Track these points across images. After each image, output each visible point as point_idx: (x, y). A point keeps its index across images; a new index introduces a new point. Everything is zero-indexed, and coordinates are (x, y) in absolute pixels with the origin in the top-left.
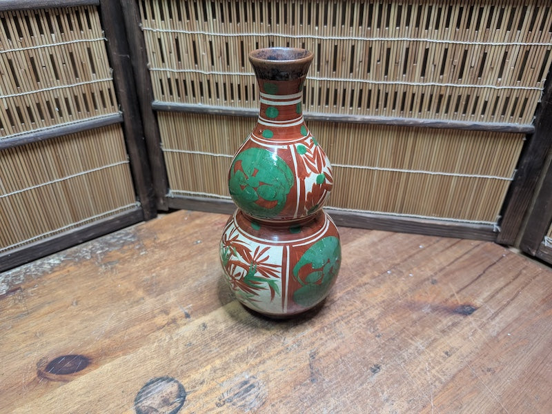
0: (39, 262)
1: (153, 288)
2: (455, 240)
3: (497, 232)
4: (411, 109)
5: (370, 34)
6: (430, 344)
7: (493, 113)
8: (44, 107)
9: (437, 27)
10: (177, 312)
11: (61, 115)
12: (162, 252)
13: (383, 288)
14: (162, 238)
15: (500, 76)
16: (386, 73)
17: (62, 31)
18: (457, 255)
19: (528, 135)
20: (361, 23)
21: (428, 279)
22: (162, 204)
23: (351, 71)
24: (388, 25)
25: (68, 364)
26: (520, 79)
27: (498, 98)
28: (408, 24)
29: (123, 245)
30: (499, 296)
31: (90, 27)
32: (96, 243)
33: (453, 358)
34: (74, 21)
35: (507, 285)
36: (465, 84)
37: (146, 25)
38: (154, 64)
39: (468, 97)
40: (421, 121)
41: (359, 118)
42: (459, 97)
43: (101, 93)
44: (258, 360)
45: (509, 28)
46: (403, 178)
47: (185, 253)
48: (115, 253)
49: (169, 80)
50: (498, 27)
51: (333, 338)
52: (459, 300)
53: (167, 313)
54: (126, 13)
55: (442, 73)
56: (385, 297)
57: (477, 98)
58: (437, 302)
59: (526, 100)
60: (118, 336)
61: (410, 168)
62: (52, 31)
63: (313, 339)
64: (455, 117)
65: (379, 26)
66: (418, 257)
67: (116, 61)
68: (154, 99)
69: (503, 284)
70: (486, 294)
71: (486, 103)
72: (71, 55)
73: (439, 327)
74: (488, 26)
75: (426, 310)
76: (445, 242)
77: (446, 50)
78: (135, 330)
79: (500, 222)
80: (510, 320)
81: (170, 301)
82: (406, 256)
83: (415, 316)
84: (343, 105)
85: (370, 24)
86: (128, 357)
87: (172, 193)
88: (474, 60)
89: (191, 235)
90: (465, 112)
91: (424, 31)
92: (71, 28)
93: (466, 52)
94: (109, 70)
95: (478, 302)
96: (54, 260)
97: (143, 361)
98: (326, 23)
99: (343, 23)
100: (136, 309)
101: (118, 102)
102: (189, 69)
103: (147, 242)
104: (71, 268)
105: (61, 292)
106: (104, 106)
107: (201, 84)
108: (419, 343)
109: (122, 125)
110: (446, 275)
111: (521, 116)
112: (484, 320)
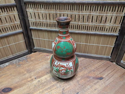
0: (3, 64)
1: (29, 71)
2: (100, 60)
3: (110, 59)
4: (89, 30)
5: (79, 12)
6: (91, 87)
7: (109, 31)
8: (4, 29)
9: (95, 11)
10: (33, 77)
11: (8, 31)
12: (32, 62)
13: (82, 72)
14: (32, 59)
15: (110, 23)
16: (83, 22)
17: (7, 12)
18: (100, 64)
19: (117, 37)
20: (77, 10)
21: (93, 70)
22: (33, 50)
23: (75, 21)
24: (83, 10)
25: (7, 90)
26: (115, 23)
27: (110, 28)
28: (88, 10)
29: (23, 60)
30: (109, 75)
31: (14, 11)
32: (17, 60)
33: (96, 91)
34: (10, 9)
35: (111, 72)
36: (102, 24)
37: (27, 10)
38: (30, 19)
39: (103, 27)
40: (92, 33)
41: (77, 32)
42: (101, 27)
43: (18, 25)
44: (50, 90)
45: (112, 11)
46: (88, 46)
47: (37, 63)
48: (21, 62)
49: (33, 22)
50: (110, 11)
51: (68, 85)
52: (99, 76)
53: (31, 78)
54: (23, 7)
55: (96, 22)
56: (82, 75)
57: (105, 28)
58: (94, 76)
59: (117, 28)
60: (19, 83)
61: (89, 44)
62: (5, 12)
63: (64, 85)
64: (100, 32)
65: (81, 10)
66: (91, 64)
67: (21, 18)
68: (30, 27)
69: (110, 72)
70: (106, 74)
71: (107, 29)
72: (10, 17)
73: (94, 83)
74: (107, 11)
75: (91, 78)
76: (98, 61)
77: (97, 16)
78: (23, 82)
79: (111, 56)
80: (111, 81)
81: (32, 75)
82: (88, 64)
83: (88, 80)
84: (73, 29)
85: (79, 10)
86: (21, 89)
87: (35, 48)
88: (104, 19)
89: (39, 58)
90: (102, 31)
91: (92, 12)
92: (10, 11)
93: (102, 17)
94: (19, 20)
95: (104, 76)
96: (7, 64)
97: (24, 89)
98: (69, 10)
99: (73, 10)
100: (24, 77)
101: (22, 28)
102: (38, 20)
103: (29, 60)
104: (11, 66)
105: (8, 72)
106: (18, 28)
107: (41, 23)
108: (89, 87)
109: (23, 33)
110: (97, 69)
111: (115, 32)
112: (105, 81)
